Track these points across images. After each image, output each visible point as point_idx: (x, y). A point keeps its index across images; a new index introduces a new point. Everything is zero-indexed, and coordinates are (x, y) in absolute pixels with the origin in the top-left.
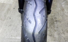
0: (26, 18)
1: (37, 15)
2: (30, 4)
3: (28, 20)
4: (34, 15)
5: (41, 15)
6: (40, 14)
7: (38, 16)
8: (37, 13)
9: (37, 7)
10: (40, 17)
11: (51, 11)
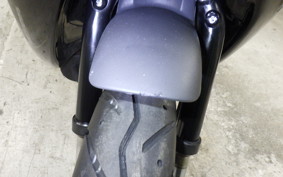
0: (92, 160)
1: (134, 154)
2: (116, 110)
3: (96, 170)
4: (122, 155)
5: (149, 159)
6: (143, 155)
7: (135, 158)
8: (134, 149)
9: (139, 125)
10: (143, 162)
11: (199, 141)
